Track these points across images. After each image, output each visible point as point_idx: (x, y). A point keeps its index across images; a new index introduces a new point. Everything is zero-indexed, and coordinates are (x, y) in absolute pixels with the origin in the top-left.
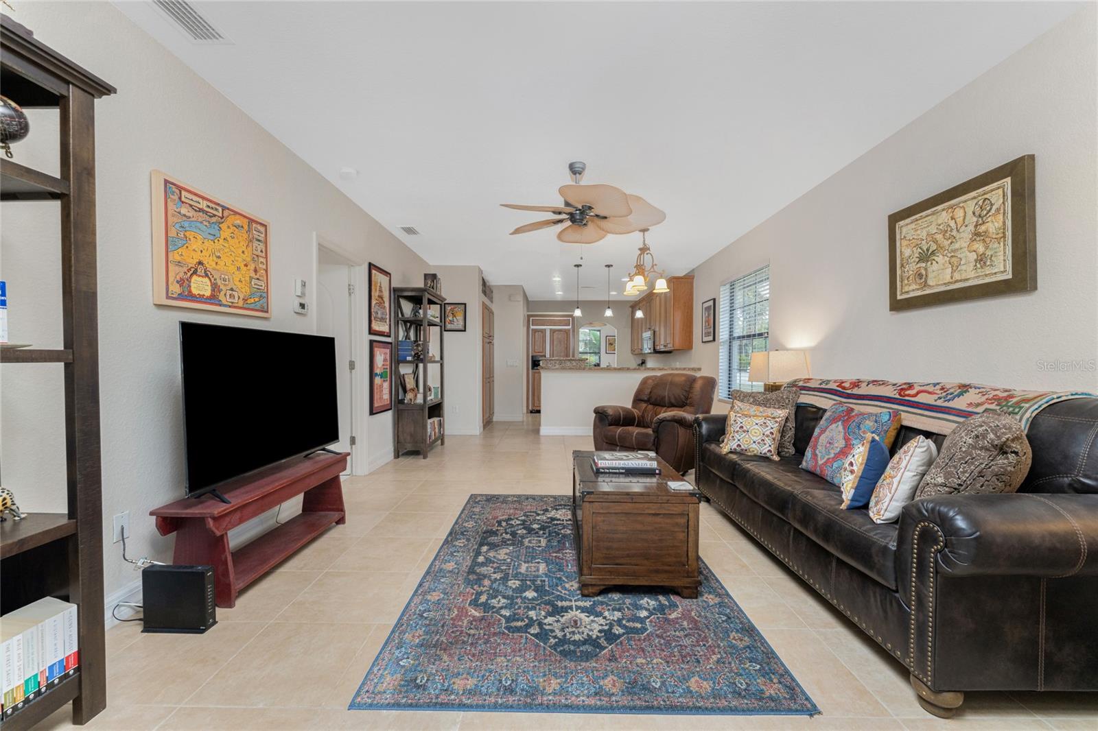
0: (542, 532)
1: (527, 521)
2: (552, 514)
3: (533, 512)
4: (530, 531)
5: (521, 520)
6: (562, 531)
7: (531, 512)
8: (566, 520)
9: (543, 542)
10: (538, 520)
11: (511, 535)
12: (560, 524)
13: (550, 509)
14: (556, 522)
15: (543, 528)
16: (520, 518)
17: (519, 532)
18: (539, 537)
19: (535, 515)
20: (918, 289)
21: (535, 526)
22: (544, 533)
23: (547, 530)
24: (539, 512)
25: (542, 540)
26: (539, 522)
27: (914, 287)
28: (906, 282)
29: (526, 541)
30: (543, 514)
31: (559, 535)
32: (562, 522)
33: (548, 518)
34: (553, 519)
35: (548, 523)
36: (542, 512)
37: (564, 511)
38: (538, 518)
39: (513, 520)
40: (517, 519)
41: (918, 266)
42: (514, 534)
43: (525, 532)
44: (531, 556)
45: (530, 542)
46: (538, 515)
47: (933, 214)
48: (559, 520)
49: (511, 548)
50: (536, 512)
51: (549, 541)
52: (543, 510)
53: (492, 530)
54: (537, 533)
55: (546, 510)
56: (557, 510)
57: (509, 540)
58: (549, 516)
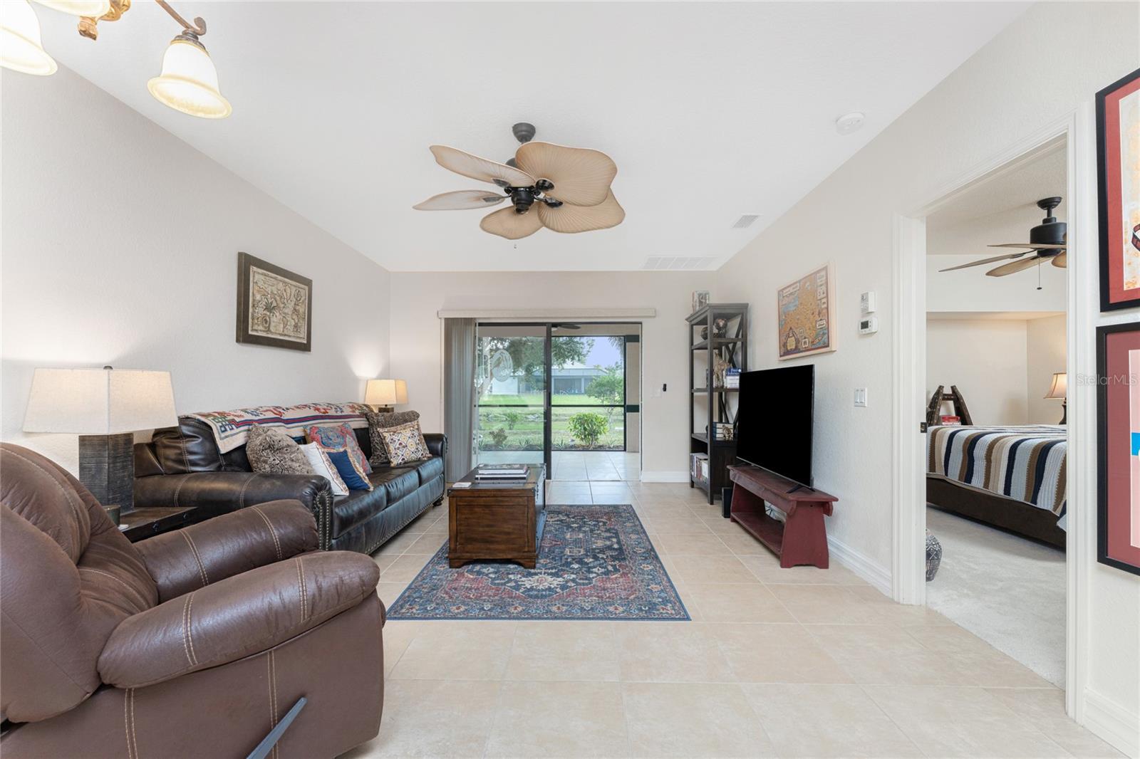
0: (569, 560)
1: (586, 571)
2: (555, 582)
3: (580, 584)
4: (580, 561)
5: (592, 572)
6: (548, 561)
7: (584, 584)
8: (541, 573)
9: (567, 551)
10: (573, 573)
11: (598, 557)
12: (549, 569)
13: (558, 590)
14: (554, 571)
15: (568, 564)
16: (594, 575)
17: (591, 560)
18: (570, 556)
19: (577, 580)
20: (264, 331)
21: (576, 566)
22: (567, 559)
23: (563, 562)
24: (573, 585)
25: (569, 554)
26: (572, 571)
27: (261, 328)
28: (256, 321)
29: (582, 552)
30: (567, 582)
31: (553, 558)
32: (547, 571)
33: (561, 576)
34: (556, 575)
35: (562, 570)
36: (569, 584)
37: (541, 587)
38: (574, 576)
39: (602, 573)
40: (598, 575)
41: (265, 312)
42: (596, 558)
43: (586, 560)
44: (577, 542)
45: (580, 552)
46: (573, 580)
47: (275, 278)
48: (548, 574)
49: (594, 547)
50: (577, 584)
51: (562, 552)
52: (568, 587)
53: (620, 562)
54: (573, 559)
55: (563, 587)
56: (550, 588)
57: (598, 553)
58: (561, 579)
